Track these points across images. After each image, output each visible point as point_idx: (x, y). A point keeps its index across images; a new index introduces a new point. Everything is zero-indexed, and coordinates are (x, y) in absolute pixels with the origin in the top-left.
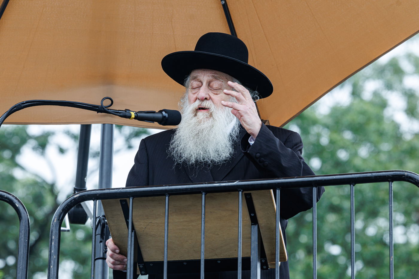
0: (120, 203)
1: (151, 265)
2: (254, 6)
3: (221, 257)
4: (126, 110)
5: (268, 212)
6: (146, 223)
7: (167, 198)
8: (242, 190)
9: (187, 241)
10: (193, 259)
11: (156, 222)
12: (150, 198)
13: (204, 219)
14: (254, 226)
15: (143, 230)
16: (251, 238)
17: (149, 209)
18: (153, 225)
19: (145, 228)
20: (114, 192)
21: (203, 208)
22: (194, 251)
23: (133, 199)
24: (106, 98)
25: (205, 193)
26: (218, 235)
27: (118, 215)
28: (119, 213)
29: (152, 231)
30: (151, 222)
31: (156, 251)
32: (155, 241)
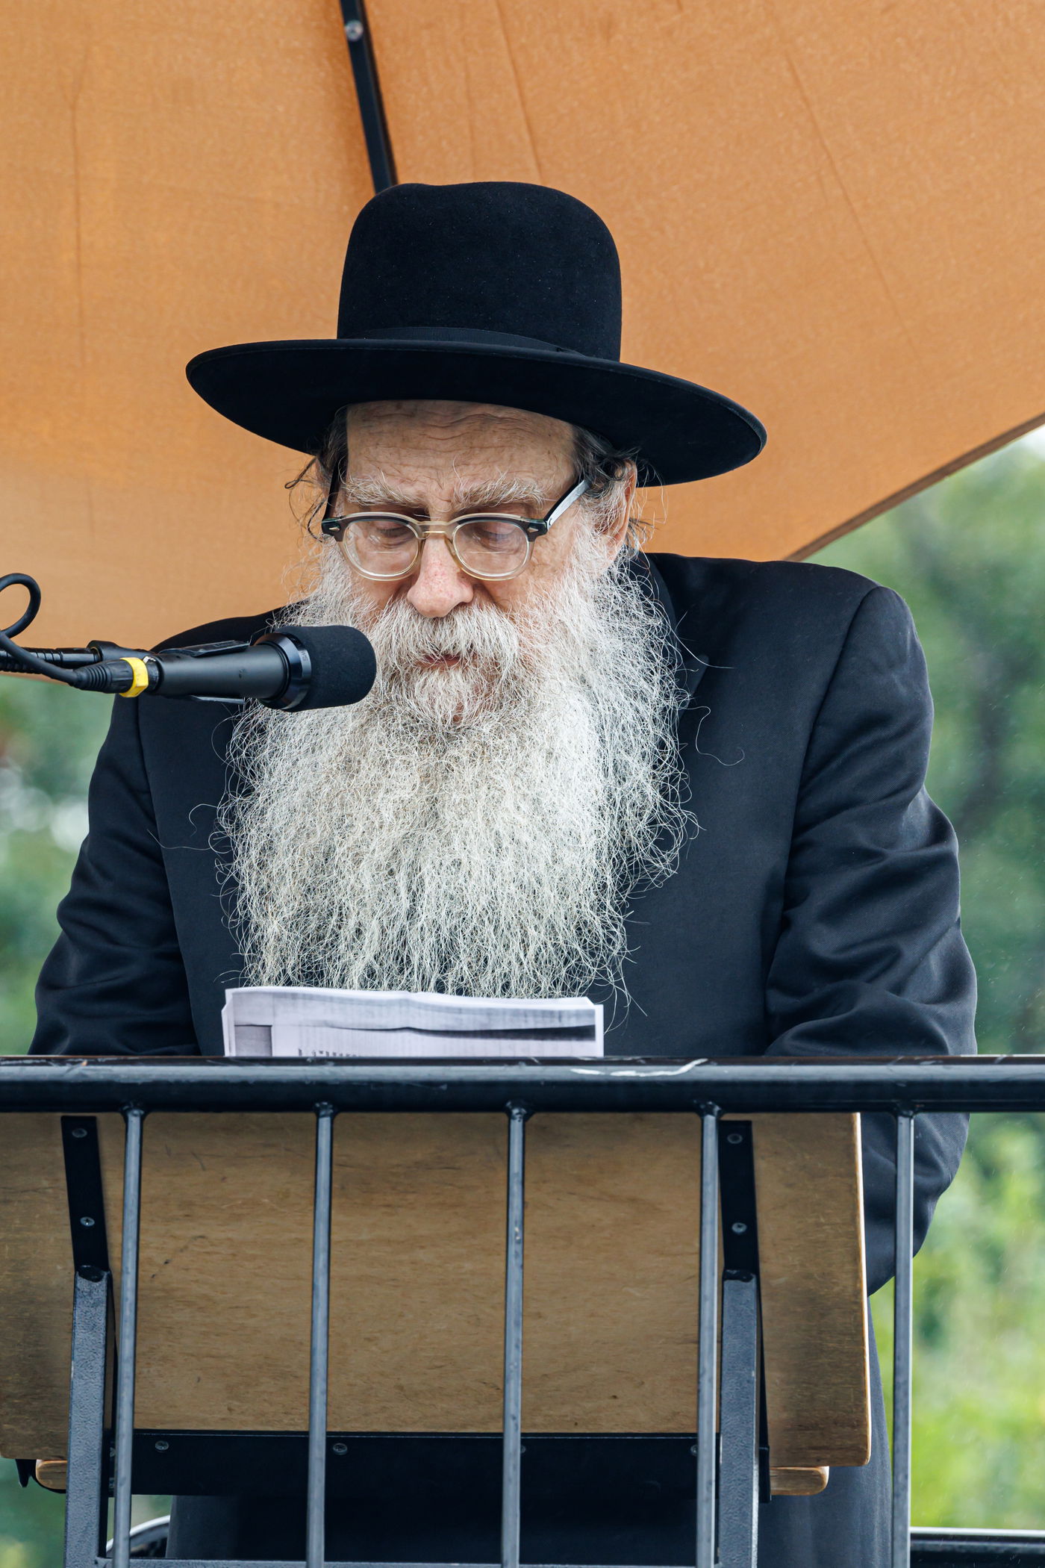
0: (59, 1135)
1: (161, 1447)
2: (513, 62)
3: (534, 1425)
4: (96, 647)
5: (822, 1220)
6: (174, 1237)
7: (325, 1123)
8: (717, 1109)
9: (369, 1340)
10: (384, 1428)
11: (229, 1239)
12: (223, 1117)
13: (519, 1248)
14: (739, 1282)
15: (155, 1270)
16: (698, 1342)
17: (204, 1169)
18: (210, 1249)
19: (166, 1263)
20: (46, 1078)
21: (516, 1188)
22: (401, 1388)
23: (142, 1119)
24: (12, 579)
25: (524, 1111)
26: (539, 1315)
27: (35, 1190)
28: (45, 1183)
29: (197, 1281)
30: (202, 1237)
31: (199, 1380)
32: (204, 1329)
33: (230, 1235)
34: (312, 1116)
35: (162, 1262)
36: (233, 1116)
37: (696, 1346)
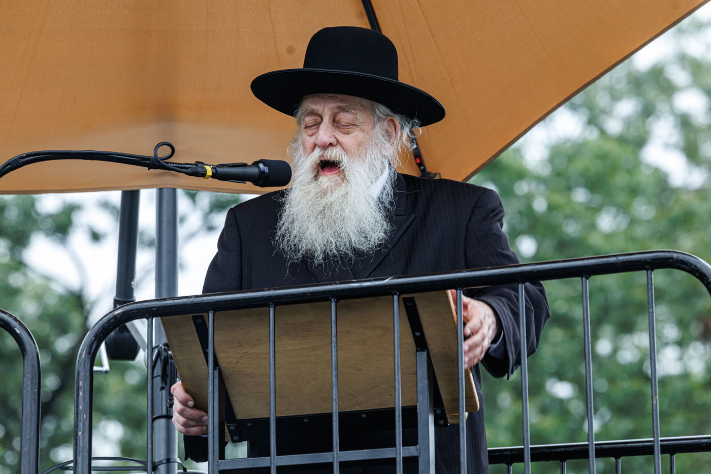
0: (192, 322)
1: (249, 425)
3: (367, 407)
4: (197, 164)
5: (445, 329)
6: (237, 353)
7: (272, 310)
8: (398, 293)
9: (308, 383)
13: (336, 344)
14: (422, 352)
15: (234, 365)
16: (416, 374)
17: (241, 329)
18: (250, 356)
19: (237, 362)
20: (182, 303)
21: (334, 325)
22: (322, 398)
23: (214, 314)
24: (161, 144)
25: (336, 300)
26: (360, 369)
27: (190, 342)
28: (192, 339)
29: (248, 368)
30: (246, 352)
31: (256, 401)
32: (254, 384)
33: (255, 351)
34: (268, 308)
35: (235, 362)
36: (246, 310)
37: (415, 375)
